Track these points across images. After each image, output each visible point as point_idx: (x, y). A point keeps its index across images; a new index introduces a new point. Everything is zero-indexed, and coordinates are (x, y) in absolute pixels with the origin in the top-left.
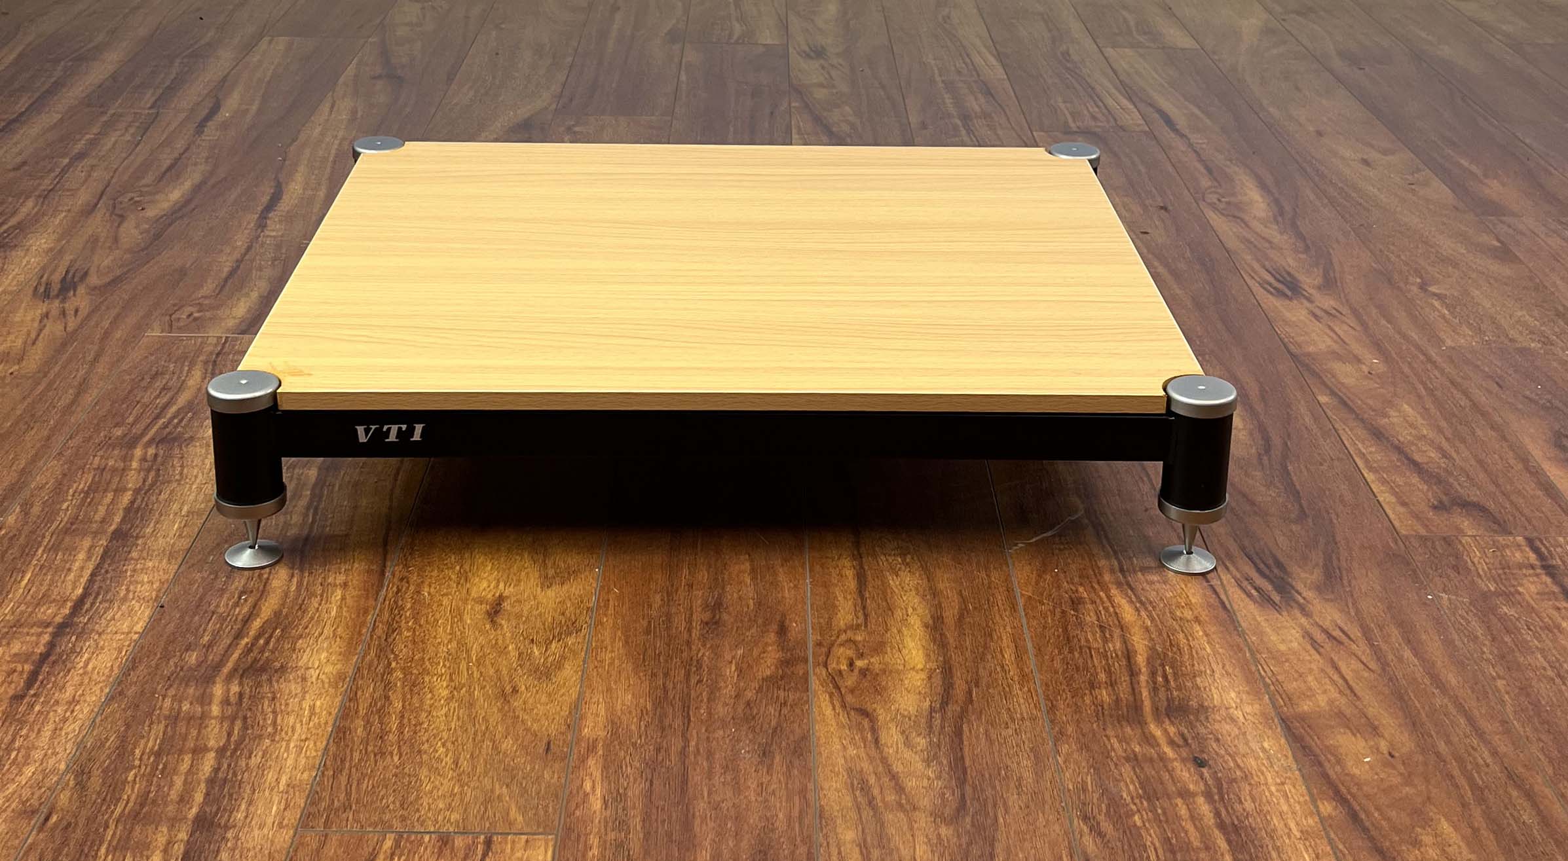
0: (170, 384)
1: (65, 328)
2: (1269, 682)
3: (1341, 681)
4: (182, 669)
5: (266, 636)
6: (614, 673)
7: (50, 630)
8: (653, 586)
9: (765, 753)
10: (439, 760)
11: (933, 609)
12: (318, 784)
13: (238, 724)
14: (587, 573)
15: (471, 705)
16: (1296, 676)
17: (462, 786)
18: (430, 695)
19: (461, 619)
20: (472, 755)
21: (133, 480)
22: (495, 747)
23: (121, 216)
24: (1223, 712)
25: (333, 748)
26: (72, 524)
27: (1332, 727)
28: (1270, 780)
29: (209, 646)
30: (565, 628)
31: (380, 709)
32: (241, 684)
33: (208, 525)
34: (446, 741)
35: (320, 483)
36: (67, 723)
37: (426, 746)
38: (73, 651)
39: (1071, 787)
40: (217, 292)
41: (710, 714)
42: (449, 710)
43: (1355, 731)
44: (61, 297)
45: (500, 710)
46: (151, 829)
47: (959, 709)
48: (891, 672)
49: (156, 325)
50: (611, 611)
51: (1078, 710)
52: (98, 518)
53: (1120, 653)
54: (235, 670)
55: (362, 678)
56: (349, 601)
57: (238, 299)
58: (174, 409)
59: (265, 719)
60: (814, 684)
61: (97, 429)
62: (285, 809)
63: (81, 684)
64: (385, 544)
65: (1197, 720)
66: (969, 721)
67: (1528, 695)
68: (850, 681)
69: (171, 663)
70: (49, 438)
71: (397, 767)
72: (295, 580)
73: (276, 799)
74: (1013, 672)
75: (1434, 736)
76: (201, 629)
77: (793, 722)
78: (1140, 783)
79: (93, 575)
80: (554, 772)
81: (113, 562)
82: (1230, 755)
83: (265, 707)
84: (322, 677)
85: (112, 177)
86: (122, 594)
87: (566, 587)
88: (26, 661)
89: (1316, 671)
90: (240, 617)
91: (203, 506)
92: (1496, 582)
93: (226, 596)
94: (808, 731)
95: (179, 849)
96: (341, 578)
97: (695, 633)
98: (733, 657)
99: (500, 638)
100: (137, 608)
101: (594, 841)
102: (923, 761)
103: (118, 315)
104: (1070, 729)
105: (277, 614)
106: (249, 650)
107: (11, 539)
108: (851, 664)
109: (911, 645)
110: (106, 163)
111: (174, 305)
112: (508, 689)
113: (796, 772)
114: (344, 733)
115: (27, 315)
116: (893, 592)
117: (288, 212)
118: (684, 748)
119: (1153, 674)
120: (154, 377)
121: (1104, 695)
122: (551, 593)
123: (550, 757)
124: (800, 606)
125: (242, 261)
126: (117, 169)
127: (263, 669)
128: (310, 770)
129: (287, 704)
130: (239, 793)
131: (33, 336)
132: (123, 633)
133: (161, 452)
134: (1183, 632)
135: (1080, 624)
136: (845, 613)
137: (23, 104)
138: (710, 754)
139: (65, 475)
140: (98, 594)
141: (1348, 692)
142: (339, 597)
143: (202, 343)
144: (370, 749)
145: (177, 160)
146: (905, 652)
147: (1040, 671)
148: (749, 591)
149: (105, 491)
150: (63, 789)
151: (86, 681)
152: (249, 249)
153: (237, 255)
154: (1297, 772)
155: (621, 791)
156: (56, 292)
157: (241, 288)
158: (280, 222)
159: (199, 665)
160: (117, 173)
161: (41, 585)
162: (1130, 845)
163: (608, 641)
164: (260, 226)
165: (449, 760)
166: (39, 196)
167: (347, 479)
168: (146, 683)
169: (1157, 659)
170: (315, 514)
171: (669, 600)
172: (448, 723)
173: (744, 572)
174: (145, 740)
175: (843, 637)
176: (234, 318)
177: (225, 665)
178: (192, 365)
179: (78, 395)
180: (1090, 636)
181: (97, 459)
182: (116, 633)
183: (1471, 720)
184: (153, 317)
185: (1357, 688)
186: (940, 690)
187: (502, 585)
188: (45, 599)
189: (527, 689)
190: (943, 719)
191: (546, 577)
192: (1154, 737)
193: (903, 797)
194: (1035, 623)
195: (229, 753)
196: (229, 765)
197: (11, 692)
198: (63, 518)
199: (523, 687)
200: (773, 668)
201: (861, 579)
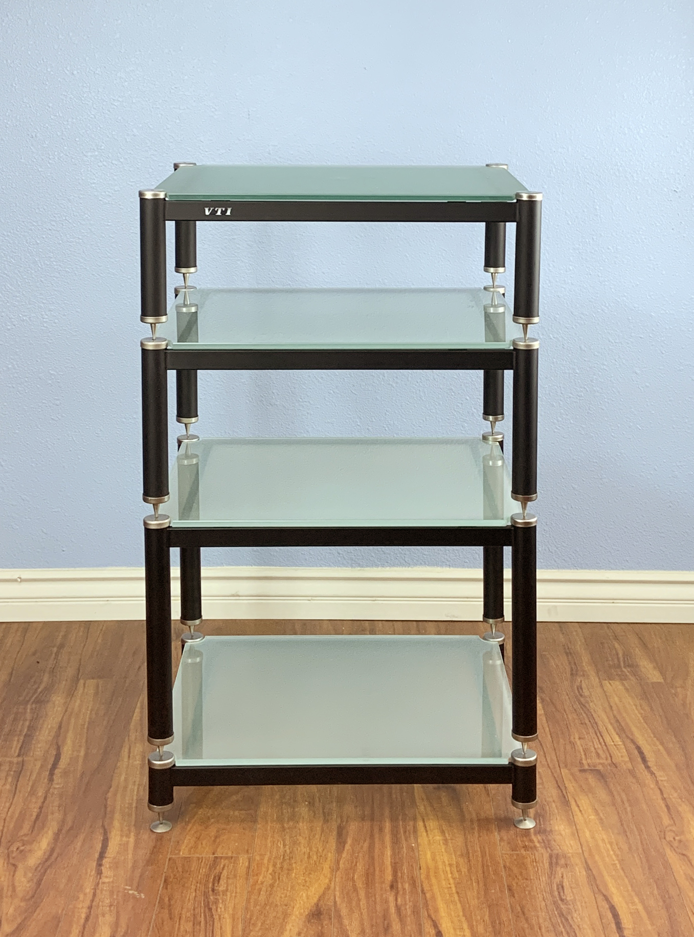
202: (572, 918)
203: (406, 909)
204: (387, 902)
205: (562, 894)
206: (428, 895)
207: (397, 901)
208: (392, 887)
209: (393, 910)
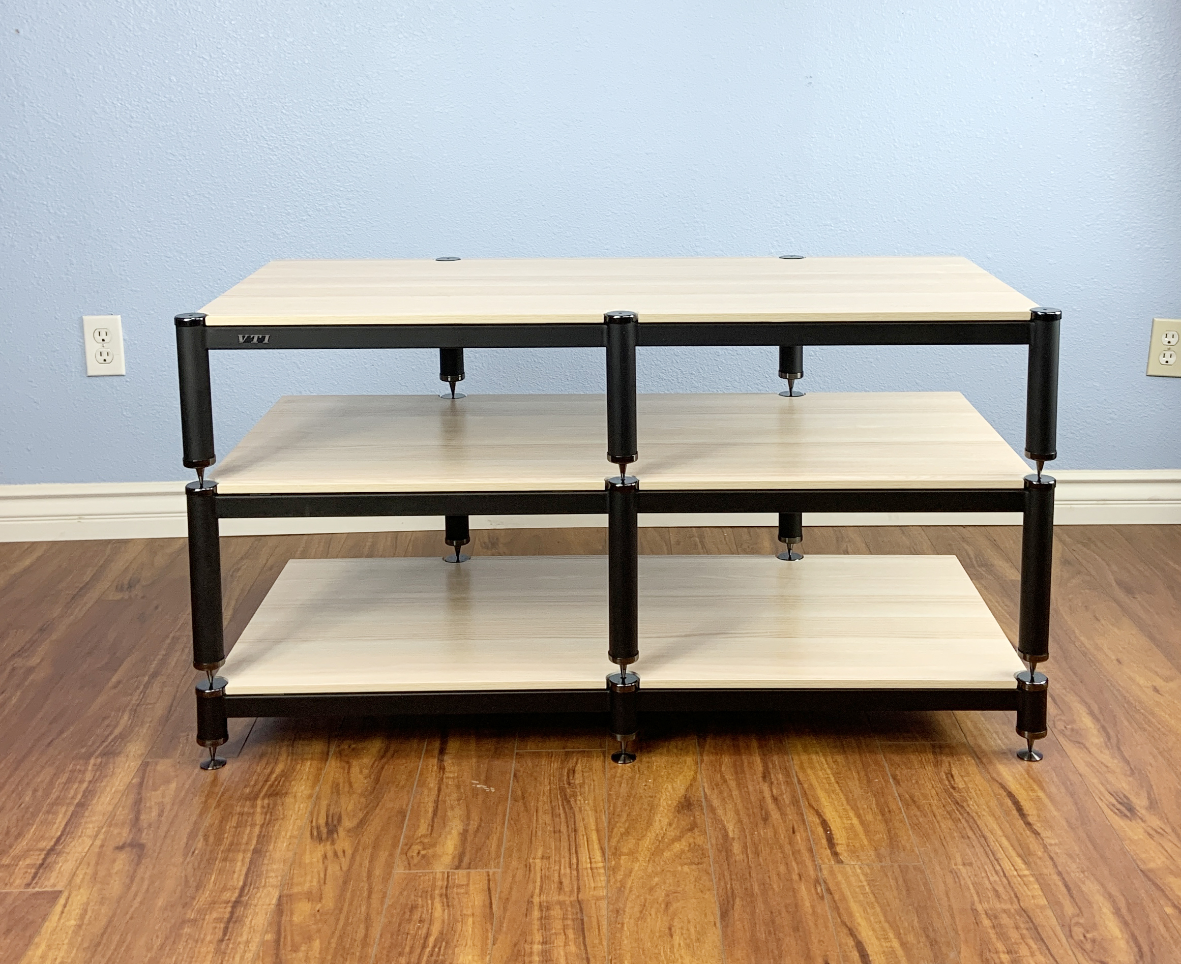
1: (341, 868)
44: (330, 840)
58: (432, 940)
103: (372, 855)
131: (322, 875)
157: (445, 826)
179: (367, 929)
202: (968, 806)
203: (784, 799)
204: (761, 792)
205: (953, 782)
206: (806, 786)
207: (772, 792)
208: (764, 777)
209: (769, 800)
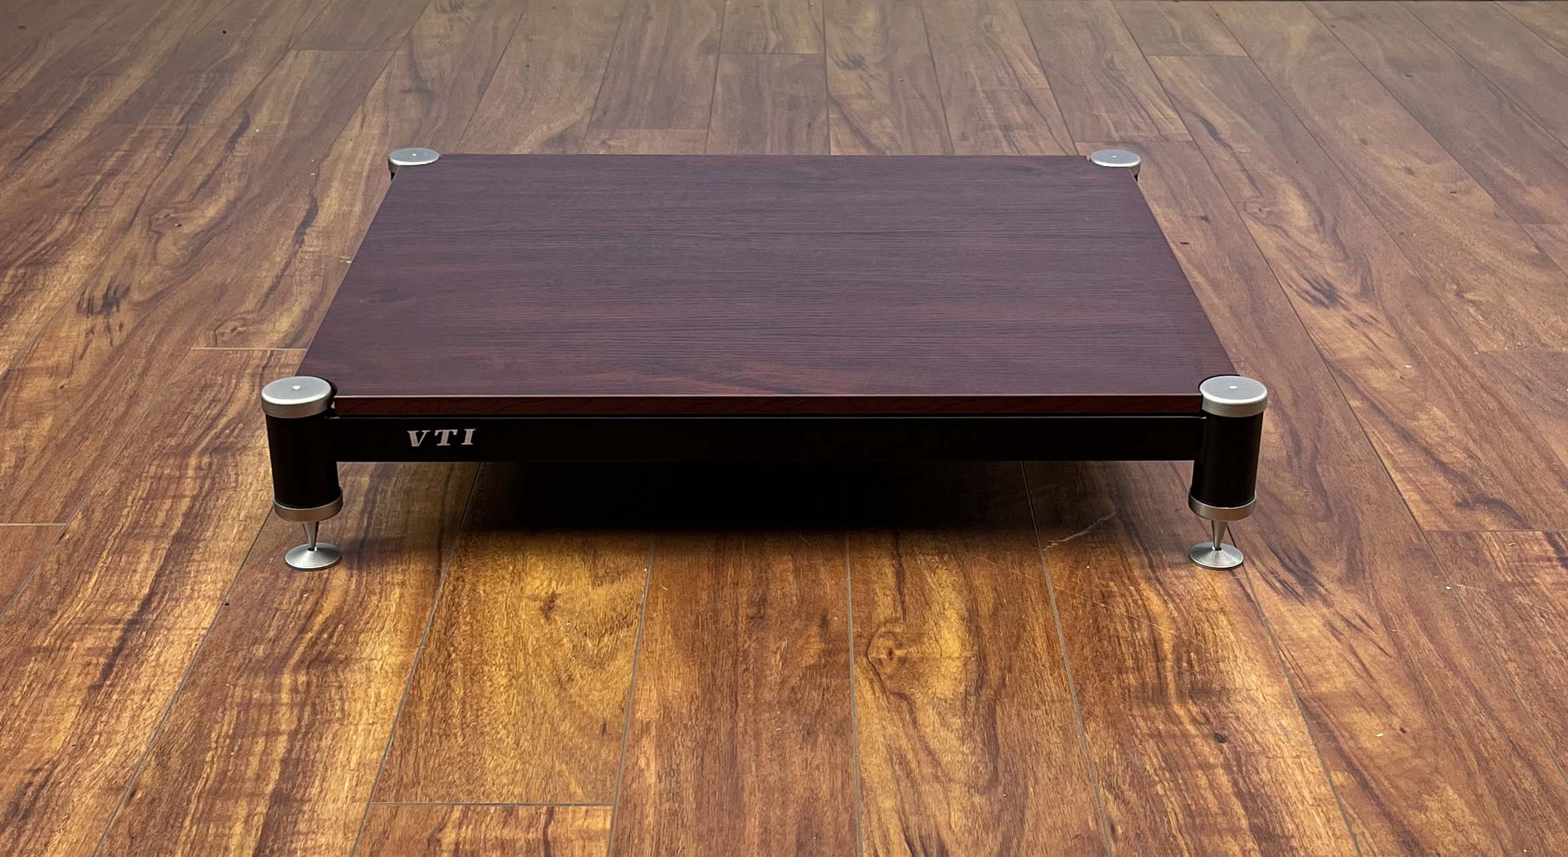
0: (220, 396)
2: (1288, 665)
3: (1358, 665)
4: (250, 660)
5: (330, 630)
6: (664, 664)
7: (121, 626)
8: (700, 584)
9: (809, 734)
10: (501, 740)
11: (969, 603)
12: (387, 763)
13: (308, 709)
14: (636, 573)
15: (529, 692)
16: (1315, 660)
17: (524, 763)
18: (489, 683)
19: (516, 615)
20: (532, 736)
21: (190, 486)
22: (554, 730)
23: (157, 232)
24: (1244, 693)
25: (399, 732)
26: (134, 529)
27: (1346, 706)
28: (1286, 754)
29: (275, 640)
30: (616, 622)
31: (442, 697)
32: (308, 673)
33: (266, 528)
34: (506, 724)
35: (373, 490)
36: (144, 711)
37: (488, 729)
38: (144, 645)
39: (1097, 761)
40: (258, 307)
41: (756, 698)
42: (509, 696)
43: (1370, 710)
45: (557, 696)
46: (231, 803)
47: (992, 693)
48: (928, 660)
49: (202, 339)
50: (660, 606)
51: (1105, 692)
52: (159, 522)
53: (1147, 642)
54: (301, 661)
55: (424, 668)
56: (408, 598)
57: (281, 314)
59: (333, 706)
60: (855, 671)
61: (151, 440)
62: (357, 785)
63: (154, 676)
64: (440, 546)
65: (1219, 701)
66: (1003, 703)
67: (1537, 676)
68: (889, 670)
69: (240, 654)
70: (104, 448)
71: (462, 747)
72: (354, 579)
73: (348, 776)
74: (1045, 658)
75: (1445, 713)
76: (267, 625)
77: (836, 705)
78: (1163, 756)
79: (158, 576)
80: (610, 751)
81: (176, 563)
82: (1249, 731)
83: (333, 694)
84: (386, 667)
85: (146, 195)
86: (188, 592)
87: (616, 586)
88: (100, 655)
89: (1335, 656)
90: (303, 614)
91: (260, 511)
92: (1512, 573)
93: (288, 595)
94: (850, 714)
95: (258, 821)
96: (399, 578)
97: (742, 626)
98: (778, 648)
99: (555, 632)
100: (203, 606)
101: (650, 810)
102: (959, 739)
104: (1098, 710)
105: (339, 610)
106: (313, 643)
107: (76, 543)
108: (890, 653)
109: (948, 636)
110: (138, 180)
111: (217, 320)
112: (564, 677)
113: (838, 750)
114: (410, 717)
115: (74, 331)
116: (931, 589)
117: (324, 228)
118: (733, 728)
119: (1178, 660)
120: (203, 389)
121: (1132, 679)
122: (602, 591)
123: (606, 737)
124: (841, 602)
125: (282, 275)
126: (149, 186)
127: (328, 661)
128: (378, 750)
129: (353, 693)
130: (311, 771)
132: (191, 629)
133: (215, 460)
134: (1208, 621)
135: (1110, 616)
136: (885, 606)
137: (49, 120)
138: (757, 734)
139: (122, 483)
140: (165, 593)
141: (1365, 675)
142: (398, 595)
143: (248, 356)
144: (435, 731)
145: (209, 177)
146: (942, 642)
147: (1070, 658)
148: (792, 588)
149: (164, 497)
150: (145, 769)
151: (159, 673)
152: (288, 264)
153: (277, 270)
154: (1313, 747)
155: (674, 767)
156: (99, 308)
158: (318, 237)
159: (267, 657)
160: (151, 191)
161: (109, 585)
162: (1152, 812)
163: (658, 635)
164: (297, 242)
165: (511, 740)
166: (74, 214)
167: (399, 485)
168: (217, 673)
169: (1180, 646)
170: (370, 518)
171: (715, 597)
172: (507, 708)
173: (787, 570)
174: (220, 725)
175: (883, 629)
176: (279, 333)
177: (291, 657)
178: (240, 377)
180: (1119, 627)
181: (153, 469)
182: (184, 628)
183: (1480, 699)
184: (198, 332)
185: (1373, 672)
186: (975, 676)
187: (554, 584)
188: (113, 598)
189: (581, 676)
190: (977, 702)
191: (596, 577)
192: (1177, 716)
193: (939, 770)
194: (1066, 615)
195: (300, 736)
196: (301, 747)
197: (89, 682)
198: (125, 522)
199: (578, 676)
200: (816, 656)
201: (900, 575)
